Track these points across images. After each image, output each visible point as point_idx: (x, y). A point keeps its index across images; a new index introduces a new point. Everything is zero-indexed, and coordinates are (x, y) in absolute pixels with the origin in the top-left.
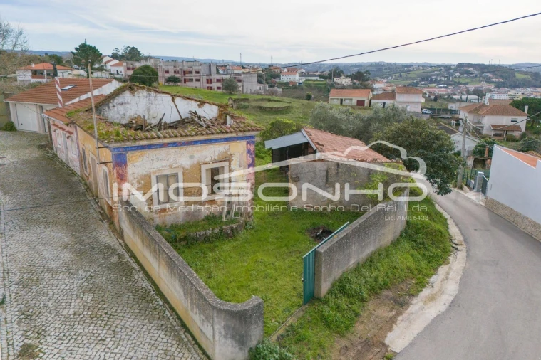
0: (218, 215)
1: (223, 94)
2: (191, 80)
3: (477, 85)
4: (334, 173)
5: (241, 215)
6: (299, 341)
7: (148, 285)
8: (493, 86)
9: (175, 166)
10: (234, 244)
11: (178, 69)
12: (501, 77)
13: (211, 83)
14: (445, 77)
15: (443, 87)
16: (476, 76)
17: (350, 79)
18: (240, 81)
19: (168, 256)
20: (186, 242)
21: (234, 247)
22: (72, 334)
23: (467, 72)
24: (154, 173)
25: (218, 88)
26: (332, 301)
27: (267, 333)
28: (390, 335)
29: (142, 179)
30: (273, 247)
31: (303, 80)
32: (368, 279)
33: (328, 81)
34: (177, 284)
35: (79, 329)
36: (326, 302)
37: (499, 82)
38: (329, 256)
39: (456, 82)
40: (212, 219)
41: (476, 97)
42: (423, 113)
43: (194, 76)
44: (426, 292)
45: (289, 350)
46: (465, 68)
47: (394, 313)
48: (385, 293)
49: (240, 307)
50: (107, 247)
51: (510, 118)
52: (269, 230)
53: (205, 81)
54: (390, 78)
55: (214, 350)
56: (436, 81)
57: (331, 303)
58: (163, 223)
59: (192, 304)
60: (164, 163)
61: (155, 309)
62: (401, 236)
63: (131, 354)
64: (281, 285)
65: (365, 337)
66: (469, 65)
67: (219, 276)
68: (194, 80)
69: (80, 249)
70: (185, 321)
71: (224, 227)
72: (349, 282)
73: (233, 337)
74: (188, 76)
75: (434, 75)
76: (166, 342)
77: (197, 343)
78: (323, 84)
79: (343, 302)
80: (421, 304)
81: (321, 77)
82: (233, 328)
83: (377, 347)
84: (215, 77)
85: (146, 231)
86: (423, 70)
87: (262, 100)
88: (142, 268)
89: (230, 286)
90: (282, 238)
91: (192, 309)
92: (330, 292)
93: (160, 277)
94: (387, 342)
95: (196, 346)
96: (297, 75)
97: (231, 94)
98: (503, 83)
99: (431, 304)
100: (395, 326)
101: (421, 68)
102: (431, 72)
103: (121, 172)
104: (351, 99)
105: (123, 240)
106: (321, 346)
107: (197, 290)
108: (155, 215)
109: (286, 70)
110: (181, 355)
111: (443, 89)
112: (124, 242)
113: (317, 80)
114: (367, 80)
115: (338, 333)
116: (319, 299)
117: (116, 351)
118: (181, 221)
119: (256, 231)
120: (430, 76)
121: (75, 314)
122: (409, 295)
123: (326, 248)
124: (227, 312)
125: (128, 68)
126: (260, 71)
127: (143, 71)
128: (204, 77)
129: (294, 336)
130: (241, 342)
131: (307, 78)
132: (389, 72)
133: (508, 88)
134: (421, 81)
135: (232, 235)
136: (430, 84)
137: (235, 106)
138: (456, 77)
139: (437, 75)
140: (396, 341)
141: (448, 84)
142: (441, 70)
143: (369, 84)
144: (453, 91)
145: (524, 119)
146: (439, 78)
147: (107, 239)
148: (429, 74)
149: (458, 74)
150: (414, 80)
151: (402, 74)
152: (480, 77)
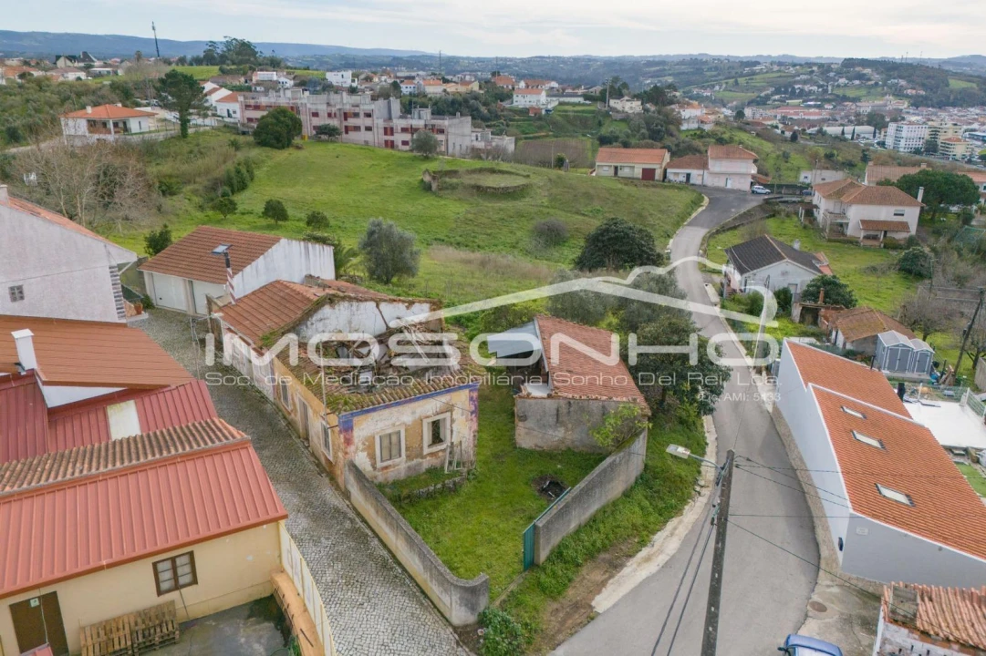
0: (439, 466)
1: (414, 159)
2: (357, 128)
3: (877, 102)
4: (565, 411)
5: (464, 464)
6: (519, 604)
7: (385, 553)
8: (906, 105)
9: (397, 423)
10: (457, 500)
11: (334, 110)
12: (924, 86)
13: (392, 134)
14: (819, 86)
15: (815, 106)
16: (876, 84)
17: (639, 103)
18: (442, 131)
19: (407, 533)
20: (409, 500)
21: (458, 505)
22: (336, 599)
23: (861, 77)
24: (378, 433)
25: (405, 143)
26: (549, 567)
27: (492, 599)
28: (598, 598)
29: (367, 441)
30: (497, 504)
31: (554, 103)
32: (587, 544)
33: (599, 106)
34: (417, 559)
35: (339, 594)
36: (544, 569)
37: (918, 96)
38: (547, 528)
39: (838, 96)
40: (434, 472)
41: (871, 129)
42: (753, 192)
43: (362, 122)
44: (644, 552)
45: (509, 614)
46: (858, 69)
47: (607, 575)
48: (603, 555)
49: (471, 583)
50: (337, 510)
51: (893, 209)
52: (493, 480)
53: (382, 131)
54: (717, 88)
55: (451, 614)
56: (802, 94)
57: (548, 571)
58: (386, 479)
59: (431, 576)
60: (387, 423)
61: (396, 577)
62: (636, 483)
63: (386, 616)
64: (505, 551)
65: (574, 600)
66: (865, 63)
67: (446, 540)
68: (363, 128)
69: (314, 513)
70: (424, 588)
71: (447, 481)
72: (567, 547)
73: (466, 605)
74: (352, 122)
75: (798, 82)
76: (412, 606)
77: (435, 607)
78: (592, 112)
79: (559, 568)
80: (635, 566)
81: (586, 97)
82: (467, 600)
83: (584, 608)
84: (399, 123)
85: (382, 505)
86: (779, 71)
87: (481, 171)
88: (376, 535)
89: (457, 553)
90: (506, 493)
91: (431, 581)
92: (549, 559)
93: (397, 548)
94: (593, 604)
95: (436, 610)
96: (544, 93)
97: (426, 158)
98: (925, 98)
99: (646, 565)
100: (604, 589)
101: (776, 68)
102: (794, 76)
103: (347, 436)
104: (633, 167)
105: (350, 501)
106: (535, 609)
107: (435, 567)
108: (377, 473)
109: (522, 84)
110: (424, 617)
111: (812, 110)
112: (352, 504)
113: (579, 104)
114: (671, 102)
115: (552, 597)
116: (538, 566)
117: (374, 613)
118: (402, 476)
119: (479, 482)
120: (791, 85)
121: (332, 582)
122: (627, 556)
123: (544, 522)
124: (461, 587)
125: (248, 106)
126: (475, 86)
127: (277, 119)
128: (379, 123)
129: (514, 600)
130: (472, 608)
131: (562, 99)
132: (715, 76)
133: (933, 107)
134: (773, 94)
135: (454, 490)
136: (791, 99)
137: (434, 186)
138: (838, 86)
139: (805, 82)
140: (602, 602)
141: (823, 99)
142: (813, 72)
143: (673, 110)
144: (831, 115)
145: (917, 211)
146: (807, 88)
147: (334, 499)
148: (790, 80)
149: (842, 81)
150: (761, 91)
151: (740, 80)
152: (883, 86)
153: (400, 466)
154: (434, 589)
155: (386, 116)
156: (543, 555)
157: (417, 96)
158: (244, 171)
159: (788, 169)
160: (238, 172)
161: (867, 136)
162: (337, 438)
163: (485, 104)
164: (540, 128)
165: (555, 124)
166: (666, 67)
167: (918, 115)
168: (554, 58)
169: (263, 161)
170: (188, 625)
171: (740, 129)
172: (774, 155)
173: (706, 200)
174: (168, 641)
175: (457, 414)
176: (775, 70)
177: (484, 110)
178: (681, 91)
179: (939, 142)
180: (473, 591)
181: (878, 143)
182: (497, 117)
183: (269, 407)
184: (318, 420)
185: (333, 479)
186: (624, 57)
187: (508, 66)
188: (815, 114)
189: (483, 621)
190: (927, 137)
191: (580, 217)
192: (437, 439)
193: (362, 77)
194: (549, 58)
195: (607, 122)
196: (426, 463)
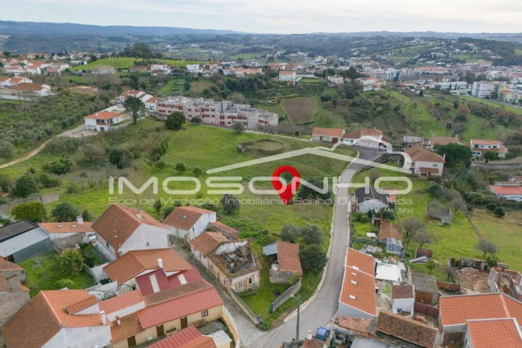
0: (251, 289)
1: (233, 133)
2: (208, 116)
3: (475, 63)
4: (282, 274)
5: (257, 287)
7: (240, 309)
8: (490, 64)
9: (242, 279)
10: (255, 297)
11: (198, 108)
12: (500, 54)
13: (223, 119)
14: (445, 53)
15: (442, 65)
16: (475, 52)
17: (342, 78)
18: (245, 118)
20: (244, 297)
23: (467, 48)
24: (237, 282)
25: (229, 123)
26: (275, 313)
27: (263, 319)
29: (235, 284)
30: (264, 298)
31: (300, 78)
32: (284, 308)
33: (321, 80)
37: (497, 59)
38: (275, 305)
39: (454, 59)
41: (465, 83)
42: (380, 150)
43: (210, 113)
45: (266, 322)
46: (466, 43)
47: (288, 314)
50: (229, 300)
51: (433, 163)
52: (264, 292)
53: (219, 117)
54: (390, 54)
55: (254, 322)
56: (435, 58)
58: (239, 292)
60: (239, 280)
61: (243, 314)
62: (298, 292)
65: (280, 320)
66: (470, 40)
68: (210, 116)
70: (249, 317)
71: (252, 292)
72: (279, 308)
73: (257, 321)
74: (206, 113)
75: (433, 51)
78: (319, 83)
79: (277, 313)
81: (316, 74)
82: (257, 319)
83: (282, 321)
84: (227, 114)
86: (424, 44)
87: (262, 140)
88: (238, 305)
89: (256, 309)
90: (267, 295)
94: (284, 320)
95: (251, 321)
96: (295, 73)
97: (239, 134)
98: (500, 60)
100: (287, 317)
101: (422, 42)
102: (432, 47)
103: (230, 283)
104: (328, 137)
105: (231, 298)
106: (272, 321)
107: (251, 313)
108: (237, 291)
109: (284, 68)
110: (249, 323)
111: (440, 68)
113: (312, 78)
115: (275, 319)
116: (273, 312)
118: (243, 291)
119: (260, 292)
120: (429, 52)
123: (274, 303)
124: (256, 317)
125: (159, 105)
126: (260, 71)
127: (175, 117)
128: (218, 114)
129: (267, 319)
130: (259, 321)
131: (303, 76)
132: (389, 47)
133: (505, 65)
134: (419, 58)
135: (255, 294)
136: (428, 60)
137: (243, 151)
138: (455, 53)
139: (437, 51)
140: (286, 320)
141: (447, 61)
142: (442, 45)
143: (359, 81)
144: (449, 71)
145: (442, 164)
146: (438, 54)
147: (228, 297)
148: (430, 49)
149: (457, 50)
150: (413, 56)
151: (402, 49)
152: (479, 53)
153: (242, 289)
154: (251, 317)
155: (220, 110)
156: (274, 310)
157: (231, 76)
158: (164, 145)
159: (416, 113)
160: (162, 146)
161: (464, 87)
162: (228, 283)
163: (266, 80)
164: (293, 92)
165: (300, 89)
166: (363, 41)
167: (496, 70)
168: (303, 35)
169: (170, 138)
170: (207, 323)
171: (394, 89)
172: (409, 105)
173: (359, 154)
174: (204, 326)
175: (255, 277)
176: (422, 43)
177: (264, 83)
178: (371, 56)
179: (499, 93)
180: (259, 317)
181: (468, 92)
182: (271, 87)
183: (207, 271)
184: (223, 278)
185: (227, 291)
186: (341, 33)
187: (278, 41)
188: (440, 70)
189: (261, 323)
190: (493, 90)
191: (304, 165)
192: (250, 282)
193: (204, 66)
194: (300, 35)
195: (326, 89)
196: (248, 288)
